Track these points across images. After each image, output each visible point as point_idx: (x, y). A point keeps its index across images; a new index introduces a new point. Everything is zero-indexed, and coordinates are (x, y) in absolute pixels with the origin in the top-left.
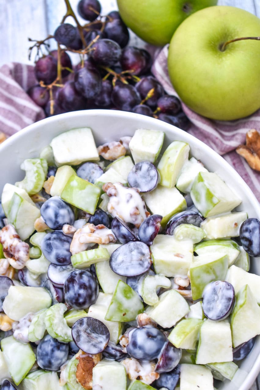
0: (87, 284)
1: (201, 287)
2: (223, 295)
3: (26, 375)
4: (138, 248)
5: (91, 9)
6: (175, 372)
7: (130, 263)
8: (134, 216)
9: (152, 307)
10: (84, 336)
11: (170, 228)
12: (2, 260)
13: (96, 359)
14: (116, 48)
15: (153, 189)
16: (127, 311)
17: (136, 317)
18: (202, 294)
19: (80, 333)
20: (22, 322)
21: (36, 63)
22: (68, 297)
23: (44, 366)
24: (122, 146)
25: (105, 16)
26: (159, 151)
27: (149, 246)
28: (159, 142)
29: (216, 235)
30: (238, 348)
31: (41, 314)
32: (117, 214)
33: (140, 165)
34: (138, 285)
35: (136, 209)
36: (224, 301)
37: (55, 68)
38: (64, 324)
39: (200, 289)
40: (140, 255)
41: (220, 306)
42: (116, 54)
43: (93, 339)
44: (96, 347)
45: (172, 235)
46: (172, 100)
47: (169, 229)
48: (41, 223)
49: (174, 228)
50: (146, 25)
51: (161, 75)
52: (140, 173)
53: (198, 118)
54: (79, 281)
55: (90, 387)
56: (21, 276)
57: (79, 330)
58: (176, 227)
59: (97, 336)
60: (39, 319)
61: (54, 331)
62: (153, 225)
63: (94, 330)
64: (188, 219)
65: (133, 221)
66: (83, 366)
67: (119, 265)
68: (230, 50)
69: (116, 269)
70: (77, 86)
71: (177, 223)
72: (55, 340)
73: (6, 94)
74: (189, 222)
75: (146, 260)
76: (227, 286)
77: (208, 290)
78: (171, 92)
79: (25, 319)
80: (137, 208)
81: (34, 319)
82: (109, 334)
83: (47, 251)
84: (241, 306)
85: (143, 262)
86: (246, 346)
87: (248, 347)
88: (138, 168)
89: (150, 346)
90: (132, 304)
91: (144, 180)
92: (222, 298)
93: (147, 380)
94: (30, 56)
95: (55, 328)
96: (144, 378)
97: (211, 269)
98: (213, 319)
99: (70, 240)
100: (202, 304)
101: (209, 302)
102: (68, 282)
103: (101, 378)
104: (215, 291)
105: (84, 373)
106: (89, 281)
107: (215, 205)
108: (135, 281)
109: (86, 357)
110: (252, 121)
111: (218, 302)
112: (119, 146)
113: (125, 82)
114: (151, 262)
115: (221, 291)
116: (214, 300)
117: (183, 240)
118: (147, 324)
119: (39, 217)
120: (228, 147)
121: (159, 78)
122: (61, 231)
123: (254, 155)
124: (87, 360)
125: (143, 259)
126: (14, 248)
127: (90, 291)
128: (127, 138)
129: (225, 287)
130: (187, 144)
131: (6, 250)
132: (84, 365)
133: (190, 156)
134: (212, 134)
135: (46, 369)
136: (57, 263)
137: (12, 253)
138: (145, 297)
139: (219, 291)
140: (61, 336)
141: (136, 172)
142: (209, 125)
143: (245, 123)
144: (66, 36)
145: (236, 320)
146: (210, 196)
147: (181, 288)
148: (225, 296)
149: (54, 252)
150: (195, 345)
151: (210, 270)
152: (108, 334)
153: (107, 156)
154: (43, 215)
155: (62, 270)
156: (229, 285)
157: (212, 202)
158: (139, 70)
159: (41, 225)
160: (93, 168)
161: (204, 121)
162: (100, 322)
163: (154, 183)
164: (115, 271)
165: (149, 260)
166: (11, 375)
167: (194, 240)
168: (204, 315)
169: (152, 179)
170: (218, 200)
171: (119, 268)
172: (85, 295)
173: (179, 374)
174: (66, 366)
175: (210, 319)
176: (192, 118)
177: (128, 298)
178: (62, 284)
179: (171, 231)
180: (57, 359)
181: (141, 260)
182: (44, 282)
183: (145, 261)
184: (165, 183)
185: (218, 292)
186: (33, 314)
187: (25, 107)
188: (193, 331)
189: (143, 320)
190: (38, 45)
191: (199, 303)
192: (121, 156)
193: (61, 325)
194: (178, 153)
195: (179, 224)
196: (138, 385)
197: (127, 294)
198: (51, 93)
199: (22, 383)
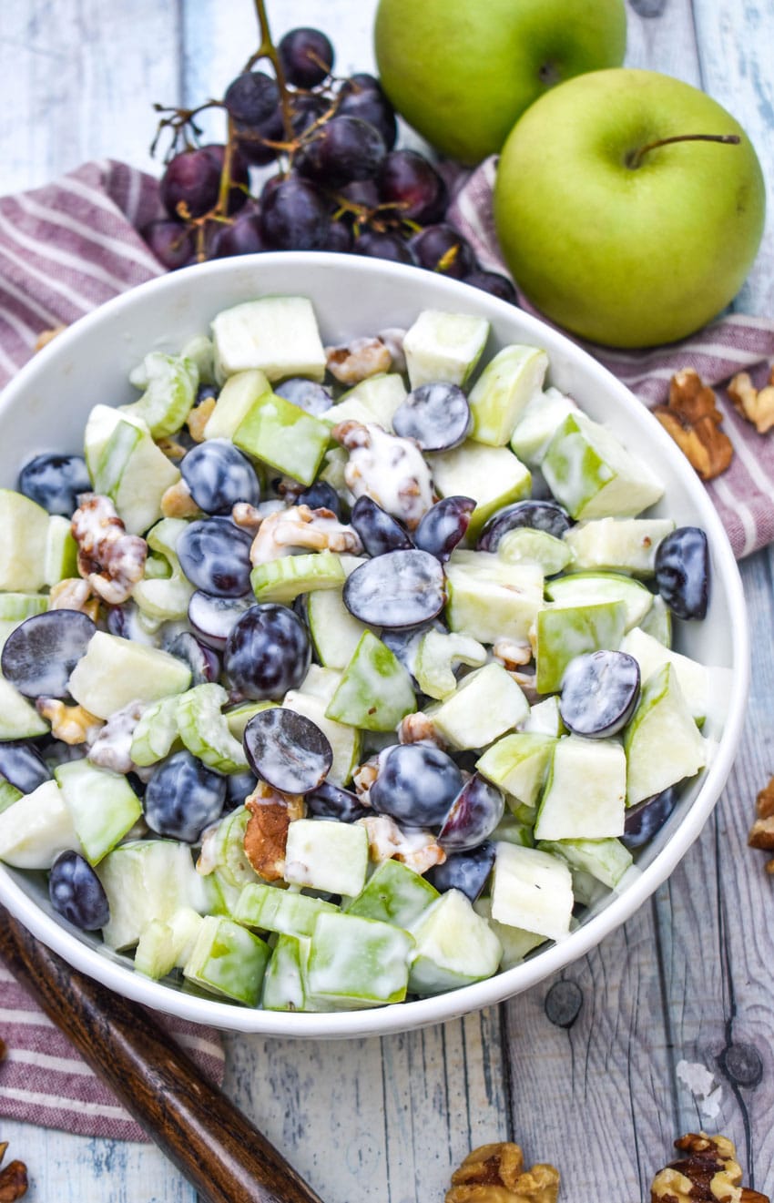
0: (287, 633)
1: (561, 662)
2: (611, 681)
3: (115, 843)
4: (415, 564)
5: (311, 55)
6: (481, 853)
7: (394, 595)
8: (407, 498)
9: (438, 702)
10: (272, 749)
11: (492, 534)
12: (73, 581)
13: (293, 811)
14: (375, 140)
15: (455, 443)
16: (378, 702)
17: (397, 724)
18: (560, 680)
19: (264, 741)
20: (115, 721)
21: (169, 164)
22: (236, 665)
23: (163, 825)
24: (383, 348)
25: (342, 79)
26: (475, 359)
27: (443, 563)
28: (477, 340)
29: (600, 557)
30: (638, 810)
31: (167, 703)
32: (367, 489)
33: (426, 391)
34: (406, 650)
35: (413, 482)
36: (614, 690)
37: (215, 178)
38: (221, 726)
39: (558, 664)
40: (418, 579)
41: (603, 704)
42: (375, 152)
43: (294, 759)
44: (299, 779)
45: (494, 552)
46: (497, 282)
47: (488, 536)
48: (179, 497)
49: (501, 535)
50: (449, 99)
51: (470, 226)
52: (424, 409)
54: (269, 626)
55: (275, 872)
56: (117, 622)
57: (261, 733)
58: (505, 532)
59: (303, 756)
60: (162, 711)
61: (200, 735)
62: (454, 514)
63: (298, 740)
64: (536, 517)
65: (405, 511)
66: (262, 823)
67: (366, 600)
68: (653, 164)
69: (358, 607)
70: (270, 219)
71: (509, 523)
72: (198, 762)
73: (86, 232)
74: (536, 526)
75: (433, 591)
76: (624, 659)
77: (575, 671)
78: (493, 265)
79: (122, 714)
80: (415, 481)
81: (148, 713)
82: (332, 755)
83: (191, 558)
84: (655, 702)
85: (426, 595)
86: (657, 805)
87: (662, 808)
88: (421, 398)
89: (430, 785)
90: (393, 691)
91: (435, 424)
92: (610, 686)
93: (417, 861)
94: (153, 148)
95: (202, 729)
96: (409, 858)
97: (587, 621)
98: (585, 731)
99: (248, 540)
100: (559, 700)
101: (577, 696)
102: (241, 628)
103: (308, 848)
104: (592, 673)
105: (263, 841)
106: (292, 628)
107: (603, 484)
108: (401, 643)
109: (270, 806)
110: (686, 354)
111: (599, 694)
112: (376, 346)
113: (381, 229)
114: (445, 598)
115: (607, 671)
116: (589, 693)
117: (520, 562)
118: (424, 737)
119: (176, 481)
121: (466, 231)
122: (230, 519)
123: (686, 430)
124: (274, 813)
125: (425, 589)
126: (110, 549)
127: (292, 653)
128: (397, 332)
129: (617, 663)
130: (543, 351)
131: (87, 553)
132: (265, 821)
133: (546, 386)
135: (168, 832)
136: (214, 589)
137: (102, 562)
138: (426, 674)
139: (603, 672)
140: (214, 750)
141: (415, 405)
144: (255, 99)
145: (638, 737)
146: (592, 463)
147: (510, 666)
148: (619, 681)
149: (210, 560)
150: (536, 796)
151: (585, 624)
152: (329, 754)
153: (343, 370)
154: (188, 474)
155: (223, 607)
156: (627, 659)
157: (597, 478)
158: (421, 206)
159: (179, 501)
160: (309, 392)
162: (311, 724)
163: (459, 428)
164: (356, 613)
165: (440, 593)
166: (79, 839)
167: (546, 566)
168: (564, 727)
169: (454, 420)
170: (613, 472)
171: (365, 606)
172: (280, 659)
173: (494, 858)
174: (215, 830)
175: (578, 733)
177: (384, 674)
178: (221, 636)
179: (494, 540)
180: (200, 808)
181: (421, 591)
182: (168, 644)
183: (431, 593)
184: (485, 433)
185: (599, 676)
186: (144, 704)
187: (132, 263)
188: (537, 756)
189: (415, 726)
190: (177, 121)
191: (551, 701)
192: (379, 371)
193: (216, 727)
194: (521, 367)
195: (514, 526)
196: (394, 871)
197: (379, 662)
198: (201, 237)
199: (105, 860)
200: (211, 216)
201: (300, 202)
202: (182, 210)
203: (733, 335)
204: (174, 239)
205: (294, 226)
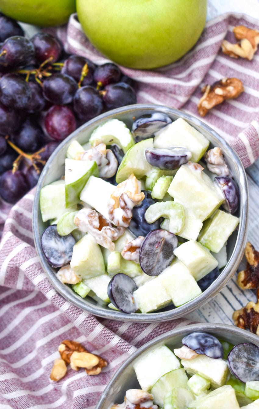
46: (110, 67)
51: (81, 50)
53: (144, 73)
78: (101, 61)
110: (200, 50)
113: (49, 74)
120: (191, 88)
134: (167, 84)
142: (159, 76)
143: (193, 56)
161: (151, 73)
176: (138, 76)
203: (212, 31)
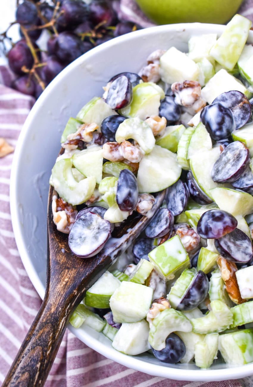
10: (232, 246)
19: (227, 244)
43: (240, 246)
44: (246, 254)
57: (225, 241)
59: (241, 243)
63: (236, 238)
103: (248, 280)
144: (29, 12)
152: (247, 238)
198: (36, 76)
200: (35, 66)
201: (69, 40)
202: (25, 69)
204: (26, 82)
205: (72, 51)
